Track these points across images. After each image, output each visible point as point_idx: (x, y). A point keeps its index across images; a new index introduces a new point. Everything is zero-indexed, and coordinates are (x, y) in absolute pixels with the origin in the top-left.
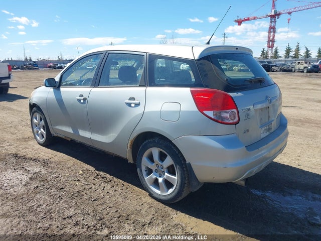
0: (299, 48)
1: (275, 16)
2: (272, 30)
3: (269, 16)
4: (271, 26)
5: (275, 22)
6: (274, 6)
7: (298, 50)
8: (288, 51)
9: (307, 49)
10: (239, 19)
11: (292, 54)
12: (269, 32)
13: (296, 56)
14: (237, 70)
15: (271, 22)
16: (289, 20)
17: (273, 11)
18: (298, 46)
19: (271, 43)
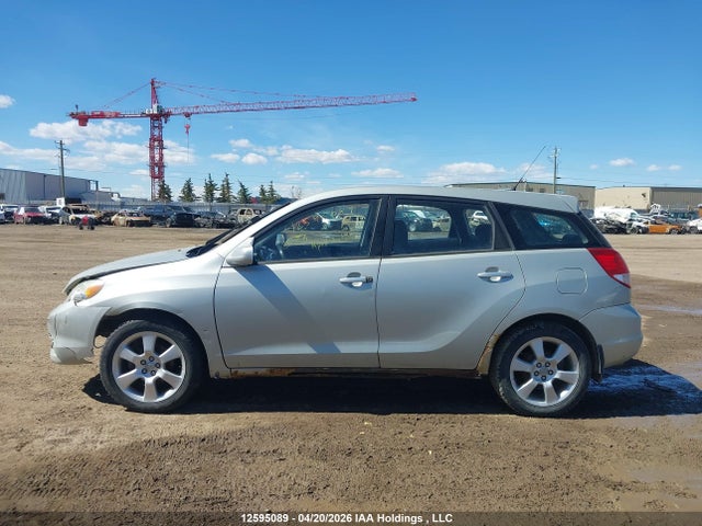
0: (228, 184)
1: (159, 117)
2: (156, 143)
3: (148, 116)
4: (152, 135)
5: (160, 128)
6: (155, 97)
7: (229, 188)
8: (210, 188)
9: (242, 186)
10: (79, 111)
11: (217, 194)
12: (152, 148)
13: (225, 199)
14: (122, 223)
15: (153, 127)
16: (188, 128)
17: (155, 106)
18: (227, 180)
19: (156, 169)
